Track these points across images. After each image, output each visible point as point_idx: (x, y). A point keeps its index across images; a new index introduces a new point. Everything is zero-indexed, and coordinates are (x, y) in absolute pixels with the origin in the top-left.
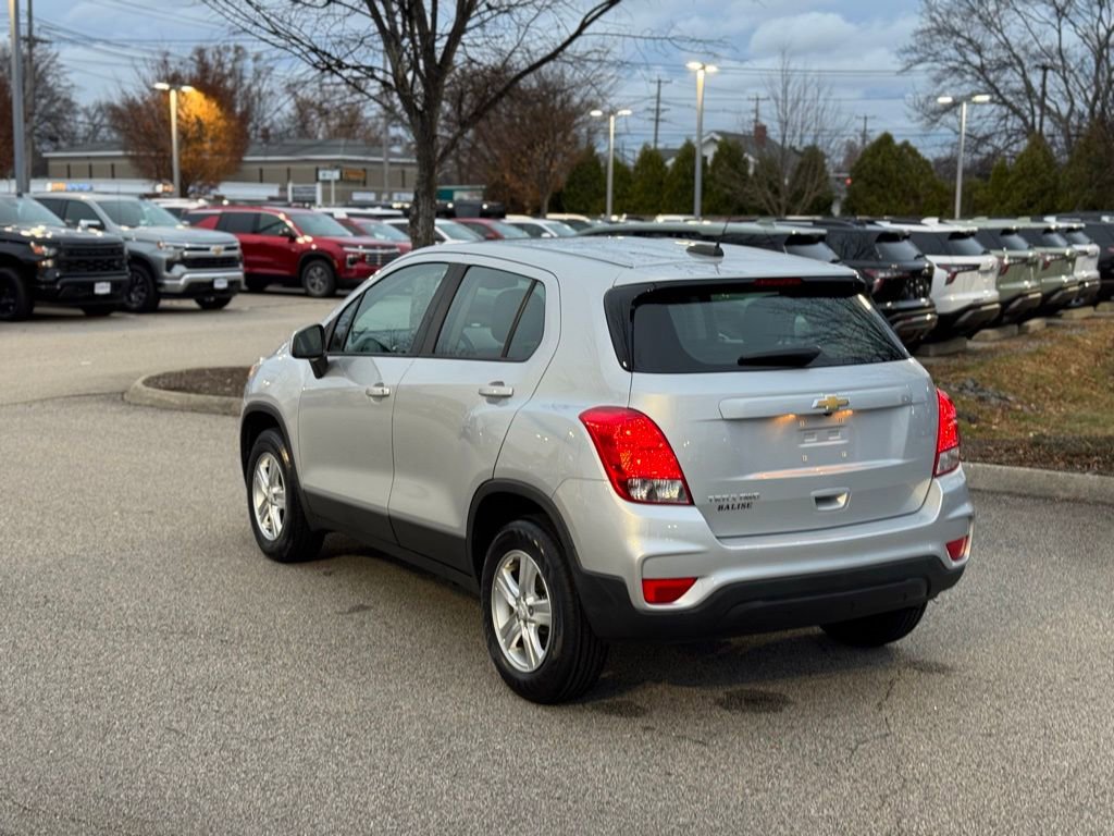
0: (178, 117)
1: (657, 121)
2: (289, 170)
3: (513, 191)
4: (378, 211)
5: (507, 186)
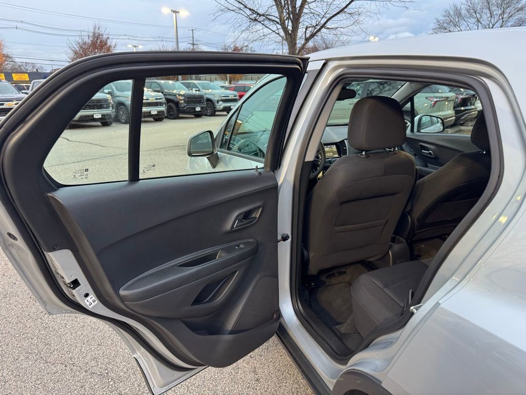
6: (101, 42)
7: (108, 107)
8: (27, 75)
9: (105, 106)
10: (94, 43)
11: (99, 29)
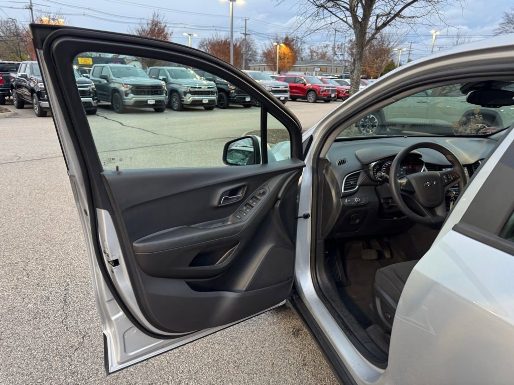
0: (279, 52)
1: (409, 54)
2: (307, 68)
3: (368, 73)
4: (331, 77)
5: (367, 71)
6: (158, 30)
7: (161, 94)
8: (91, 59)
9: (159, 92)
10: (152, 31)
11: (158, 16)
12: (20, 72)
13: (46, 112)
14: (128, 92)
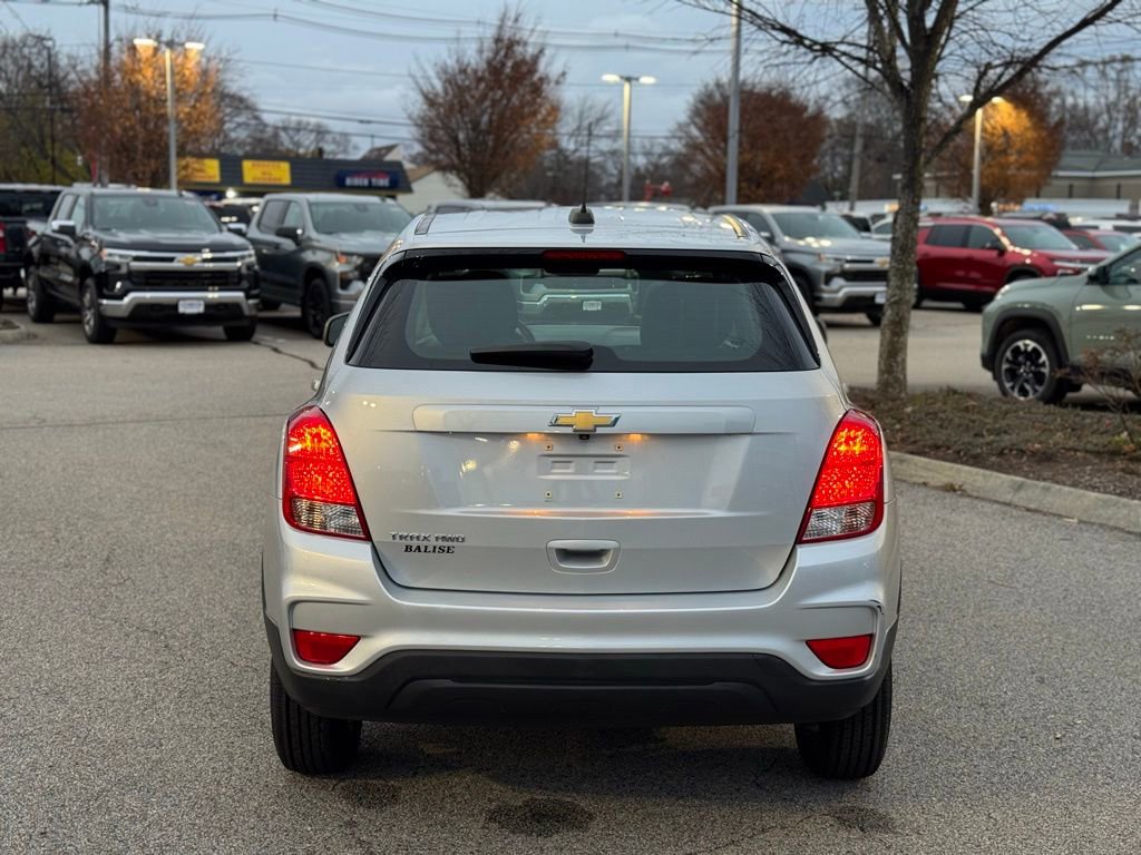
6: (515, 66)
8: (285, 166)
10: (495, 69)
11: (516, 20)
12: (55, 218)
13: (114, 331)
14: (351, 276)
